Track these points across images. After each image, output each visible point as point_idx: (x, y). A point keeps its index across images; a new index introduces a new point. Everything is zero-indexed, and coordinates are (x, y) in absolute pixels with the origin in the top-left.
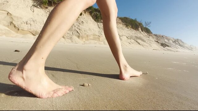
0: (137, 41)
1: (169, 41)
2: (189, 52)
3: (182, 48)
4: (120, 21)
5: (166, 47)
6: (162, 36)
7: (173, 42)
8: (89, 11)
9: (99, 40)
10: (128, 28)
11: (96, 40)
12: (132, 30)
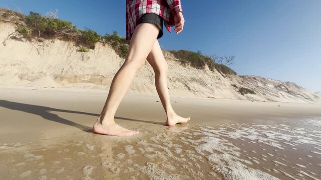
0: (186, 85)
1: (265, 85)
2: (306, 103)
3: (291, 97)
4: (172, 57)
5: (246, 93)
6: (254, 78)
7: (276, 87)
8: (111, 42)
9: (100, 82)
10: (185, 66)
11: (94, 83)
12: (192, 68)
